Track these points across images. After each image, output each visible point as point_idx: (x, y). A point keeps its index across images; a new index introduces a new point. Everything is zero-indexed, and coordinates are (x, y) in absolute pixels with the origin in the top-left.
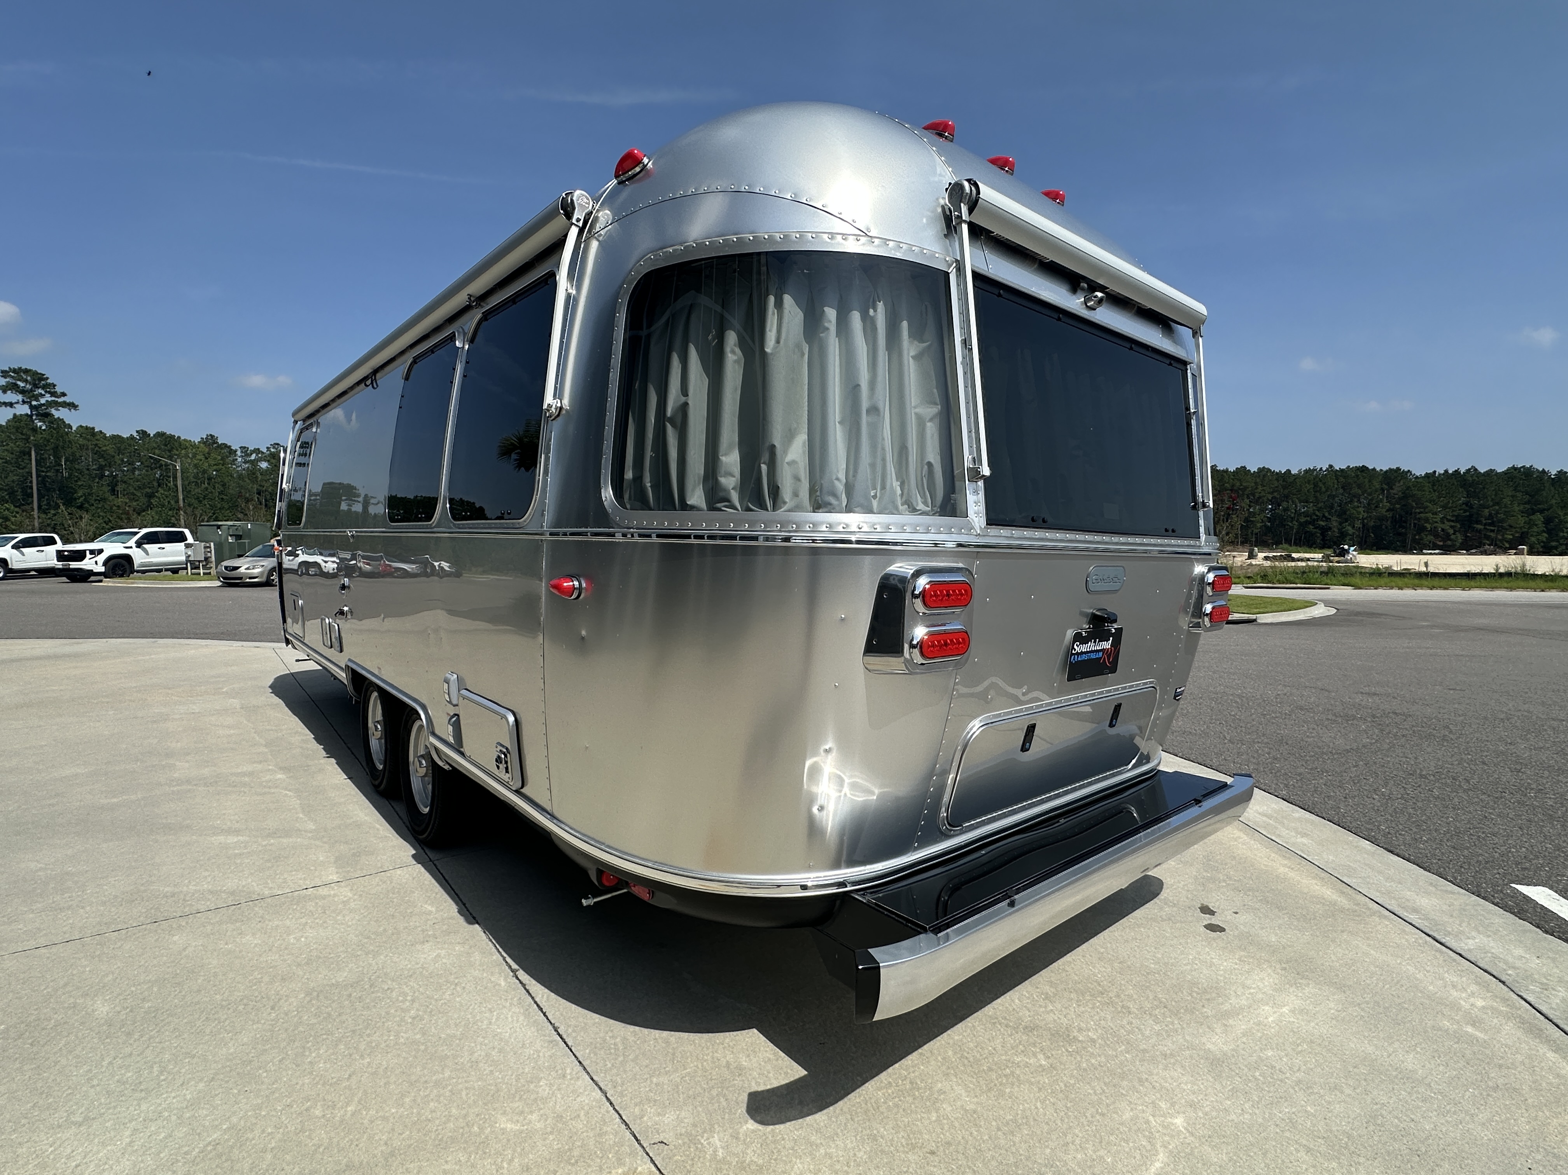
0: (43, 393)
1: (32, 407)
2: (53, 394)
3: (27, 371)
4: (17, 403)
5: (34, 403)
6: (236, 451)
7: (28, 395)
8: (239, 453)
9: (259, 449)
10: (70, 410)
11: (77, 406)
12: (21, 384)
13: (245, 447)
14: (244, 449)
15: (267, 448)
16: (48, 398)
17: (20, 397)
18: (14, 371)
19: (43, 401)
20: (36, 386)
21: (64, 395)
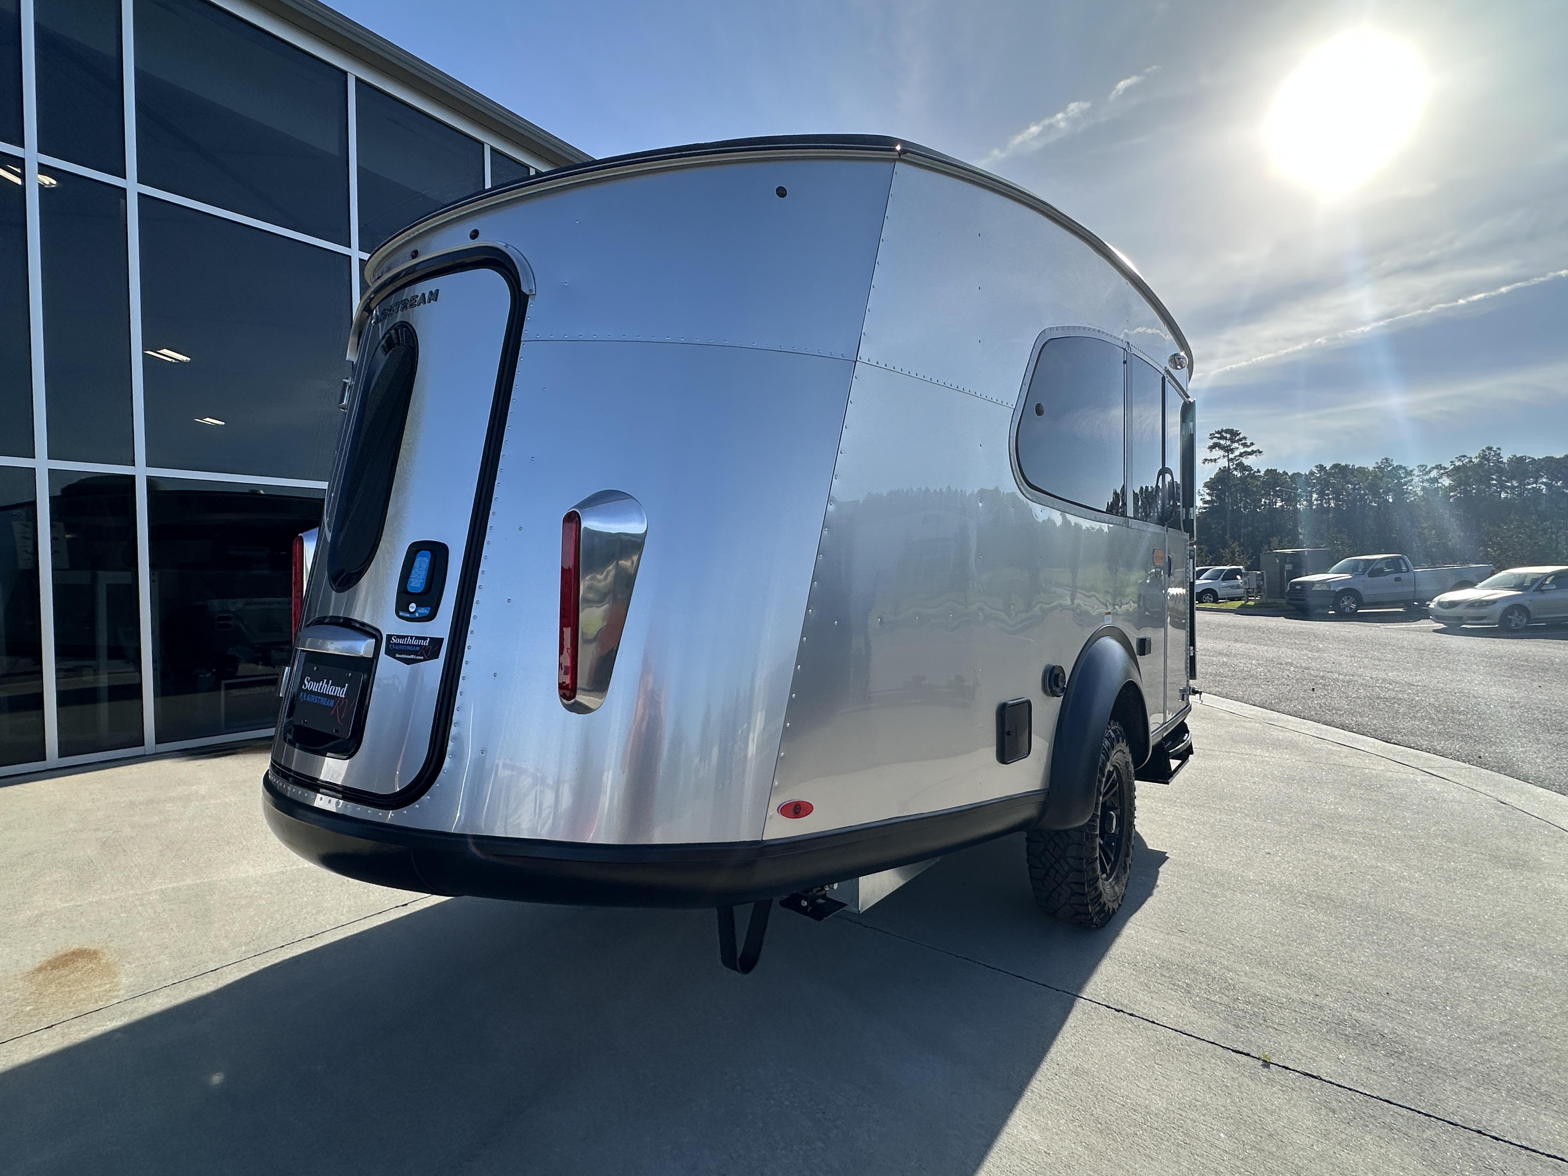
0: (1238, 446)
1: (1229, 460)
2: (1245, 445)
3: (1227, 431)
4: (1219, 458)
5: (1231, 456)
6: (1412, 471)
7: (1229, 450)
8: (1416, 472)
9: (1440, 465)
10: (1256, 456)
11: (1261, 452)
12: (1222, 442)
13: (1422, 466)
14: (1422, 467)
15: (1452, 462)
16: (1242, 449)
17: (1221, 453)
18: (1218, 432)
19: (1237, 453)
20: (1233, 442)
21: (1252, 444)
